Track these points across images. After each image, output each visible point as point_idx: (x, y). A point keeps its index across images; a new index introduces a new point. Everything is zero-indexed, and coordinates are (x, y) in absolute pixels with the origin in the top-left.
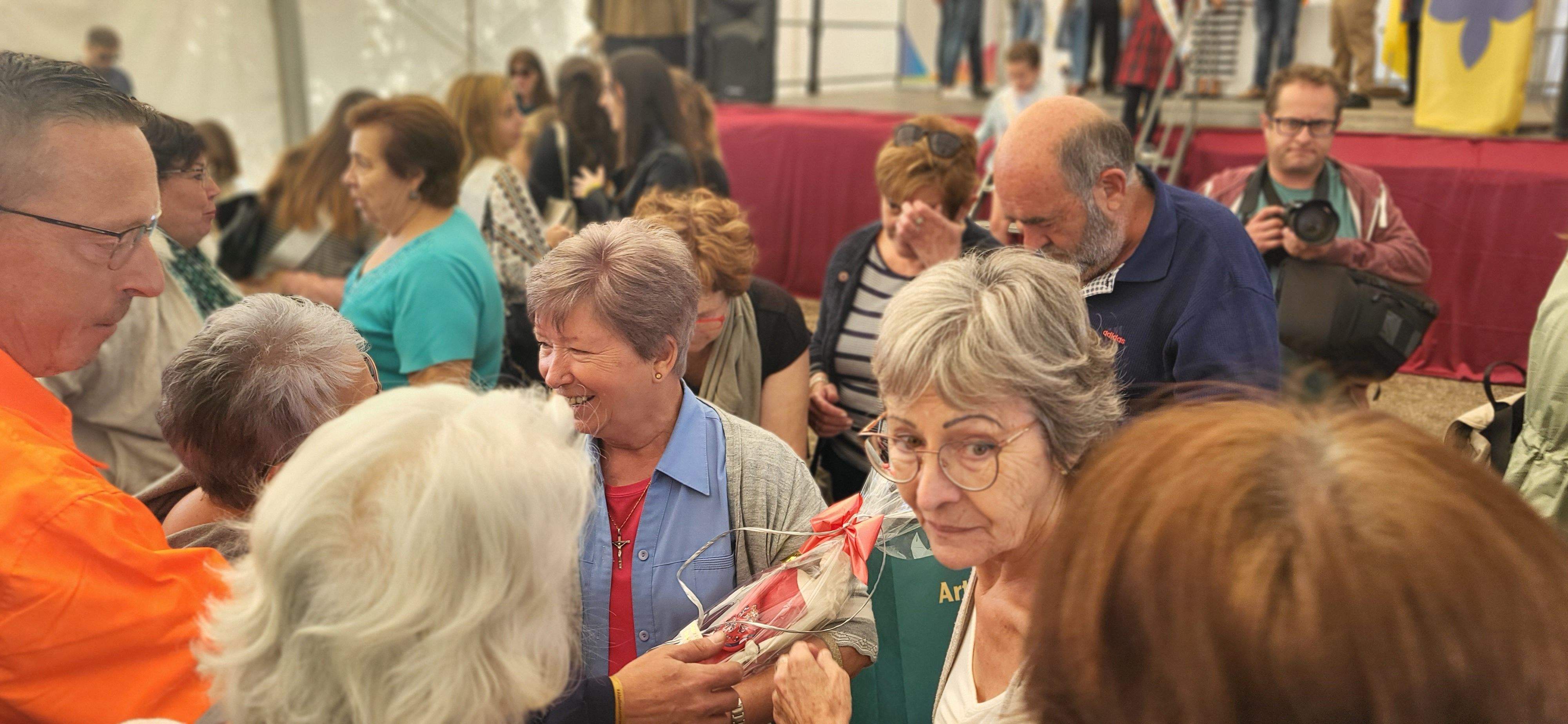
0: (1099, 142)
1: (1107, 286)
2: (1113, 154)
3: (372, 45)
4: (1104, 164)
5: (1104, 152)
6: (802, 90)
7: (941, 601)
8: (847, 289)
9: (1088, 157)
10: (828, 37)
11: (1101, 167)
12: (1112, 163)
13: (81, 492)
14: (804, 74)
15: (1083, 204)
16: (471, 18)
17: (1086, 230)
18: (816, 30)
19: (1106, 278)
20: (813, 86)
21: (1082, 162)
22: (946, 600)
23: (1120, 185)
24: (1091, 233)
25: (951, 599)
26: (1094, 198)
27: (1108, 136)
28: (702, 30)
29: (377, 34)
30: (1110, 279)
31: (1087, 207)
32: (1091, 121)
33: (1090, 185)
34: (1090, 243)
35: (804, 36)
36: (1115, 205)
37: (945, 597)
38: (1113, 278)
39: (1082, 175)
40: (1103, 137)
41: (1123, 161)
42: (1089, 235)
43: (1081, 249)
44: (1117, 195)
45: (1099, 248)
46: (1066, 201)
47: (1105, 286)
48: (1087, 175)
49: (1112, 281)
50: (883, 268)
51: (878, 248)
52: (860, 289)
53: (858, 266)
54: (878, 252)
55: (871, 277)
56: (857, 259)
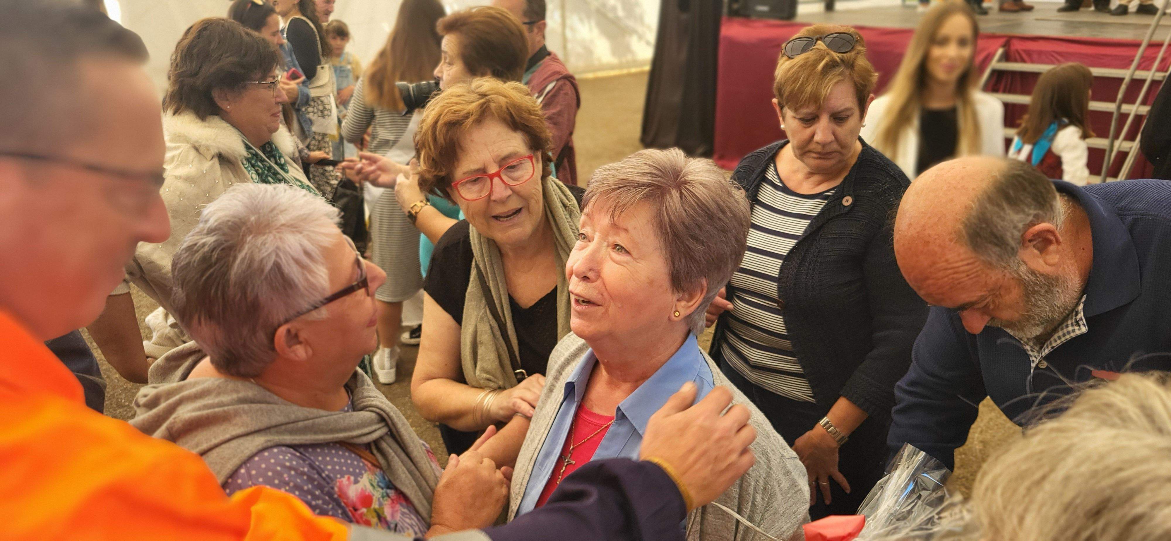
0: (1005, 205)
1: (1079, 326)
2: (1026, 210)
4: (1020, 225)
5: (1018, 213)
6: (820, 7)
9: (999, 227)
11: (1019, 231)
12: (1031, 218)
15: (1016, 275)
17: (1028, 297)
19: (1074, 318)
20: (830, 4)
21: (996, 237)
23: (1052, 238)
24: (1034, 298)
26: (1025, 263)
27: (1011, 193)
30: (1079, 317)
31: (1020, 276)
32: (984, 185)
33: (1014, 252)
34: (1038, 307)
36: (1054, 258)
38: (1081, 315)
39: (1001, 248)
40: (1007, 198)
41: (1041, 209)
42: (1033, 300)
43: (1030, 316)
44: (1053, 248)
45: (1051, 306)
46: (993, 279)
47: (1077, 328)
48: (1008, 245)
49: (1081, 319)
50: (780, 185)
51: (775, 167)
52: (756, 206)
53: (756, 182)
54: (776, 170)
55: (767, 194)
56: (755, 177)
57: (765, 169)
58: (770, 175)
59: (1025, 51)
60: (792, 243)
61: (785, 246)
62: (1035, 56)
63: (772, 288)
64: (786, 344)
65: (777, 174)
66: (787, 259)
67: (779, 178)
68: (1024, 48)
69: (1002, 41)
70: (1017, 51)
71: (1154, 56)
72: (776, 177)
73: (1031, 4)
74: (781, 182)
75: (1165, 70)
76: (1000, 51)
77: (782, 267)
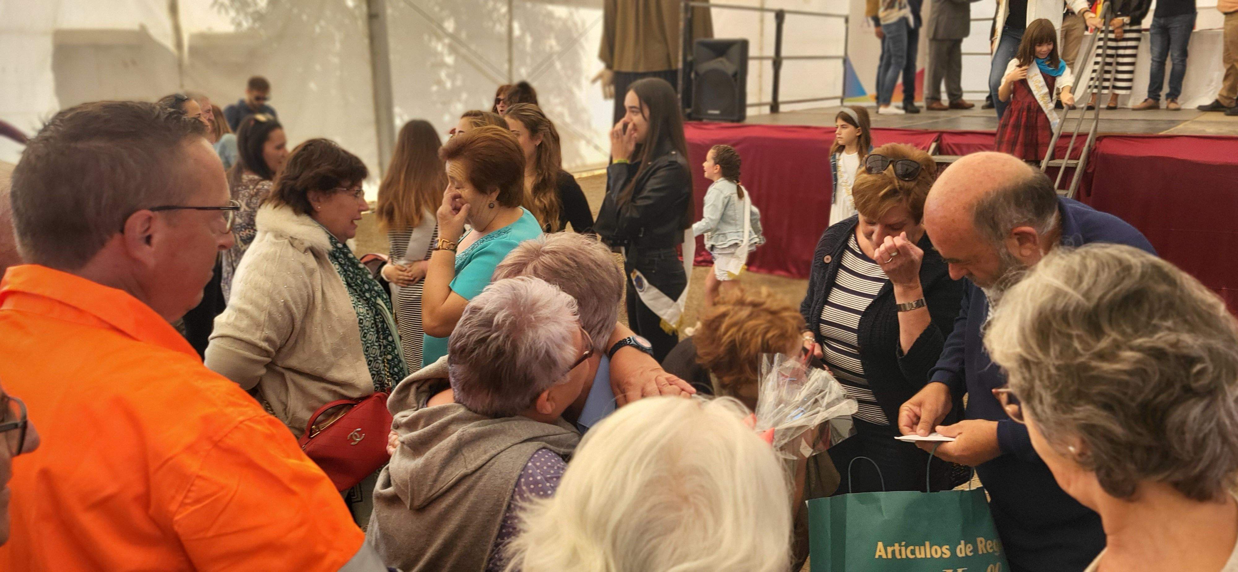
0: (1013, 202)
2: (1025, 213)
3: (439, 82)
4: (1015, 222)
5: (1017, 212)
6: (766, 110)
7: (877, 557)
8: (830, 268)
9: (1000, 215)
10: (786, 67)
11: (1012, 225)
12: (1025, 220)
13: (241, 418)
14: (768, 98)
16: (510, 61)
18: (777, 63)
20: (775, 107)
21: (994, 221)
22: (880, 556)
25: (884, 557)
26: (1006, 248)
27: (1022, 197)
28: (689, 66)
29: (443, 74)
33: (1000, 238)
35: (768, 66)
37: (880, 554)
39: (993, 231)
40: (1017, 199)
48: (998, 231)
50: (860, 253)
51: (856, 237)
52: (840, 270)
53: (839, 251)
54: (856, 240)
55: (849, 260)
56: (839, 245)
57: (847, 239)
58: (852, 244)
59: (954, 144)
60: (869, 301)
61: (863, 304)
62: (964, 149)
63: (852, 338)
64: (864, 381)
65: (857, 244)
66: (865, 315)
67: (859, 247)
68: (954, 142)
69: (935, 136)
70: (948, 144)
71: (1067, 145)
72: (856, 246)
73: (972, 103)
74: (861, 250)
75: (1078, 158)
76: (933, 145)
77: (861, 321)
